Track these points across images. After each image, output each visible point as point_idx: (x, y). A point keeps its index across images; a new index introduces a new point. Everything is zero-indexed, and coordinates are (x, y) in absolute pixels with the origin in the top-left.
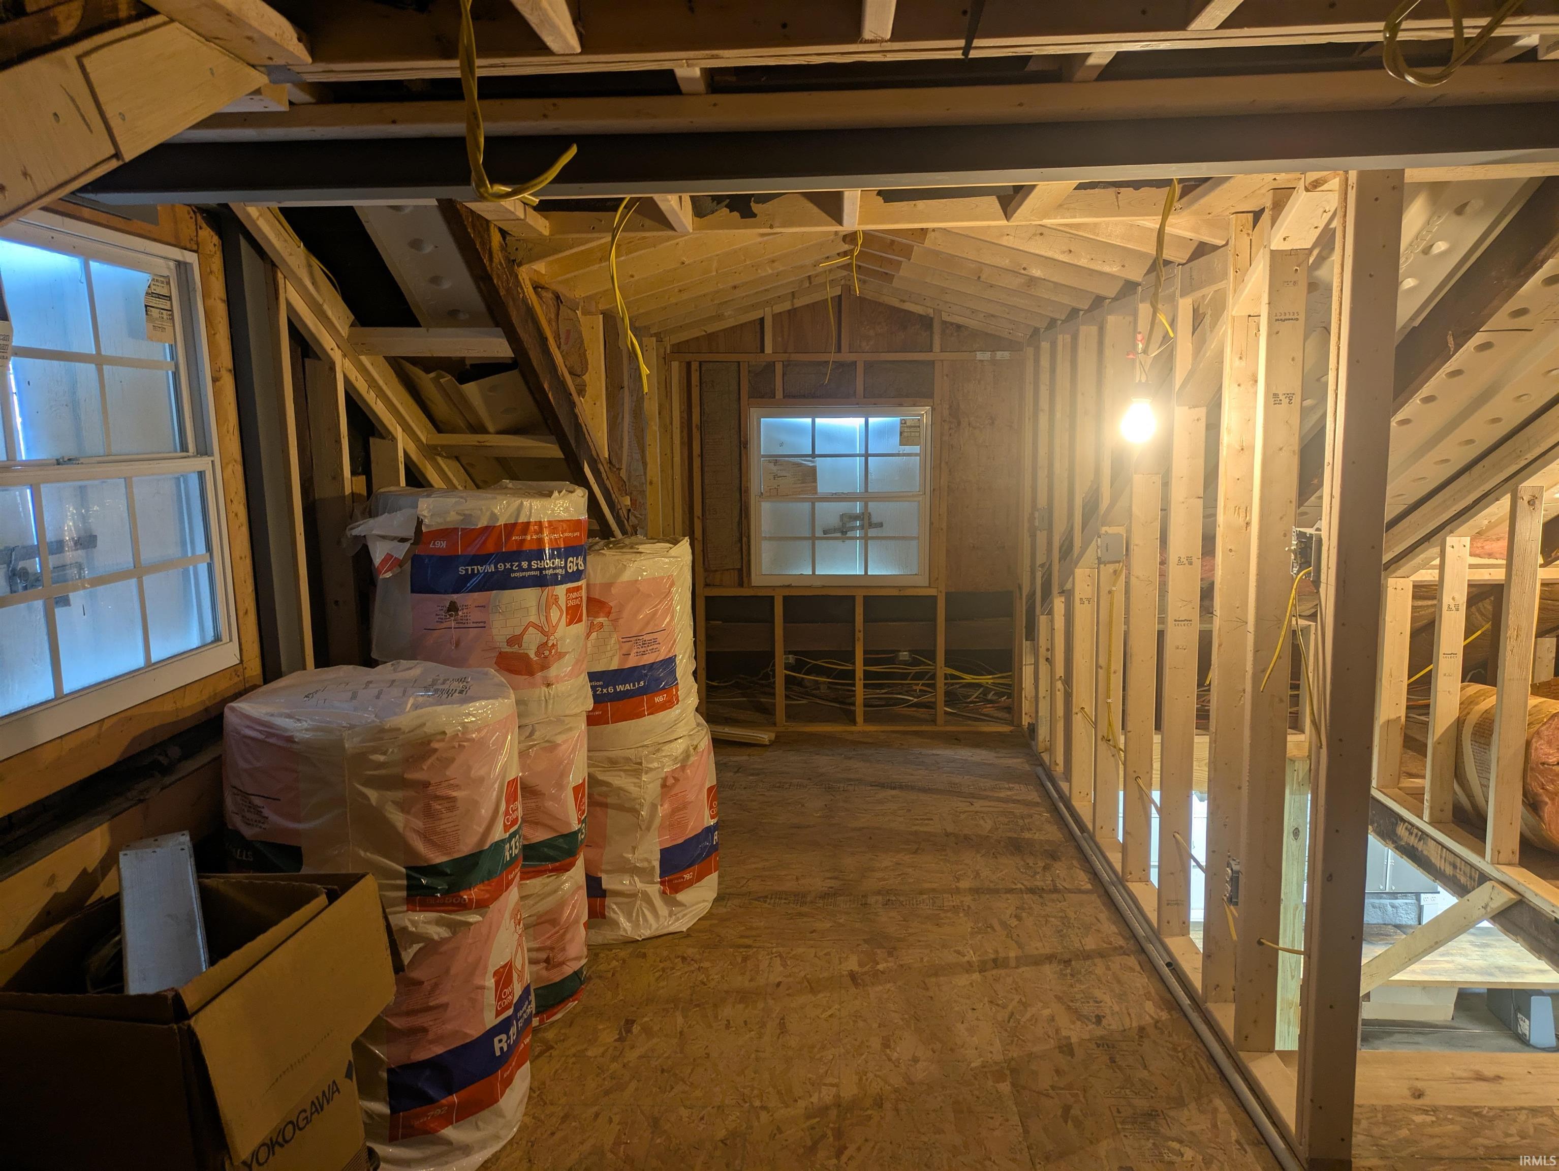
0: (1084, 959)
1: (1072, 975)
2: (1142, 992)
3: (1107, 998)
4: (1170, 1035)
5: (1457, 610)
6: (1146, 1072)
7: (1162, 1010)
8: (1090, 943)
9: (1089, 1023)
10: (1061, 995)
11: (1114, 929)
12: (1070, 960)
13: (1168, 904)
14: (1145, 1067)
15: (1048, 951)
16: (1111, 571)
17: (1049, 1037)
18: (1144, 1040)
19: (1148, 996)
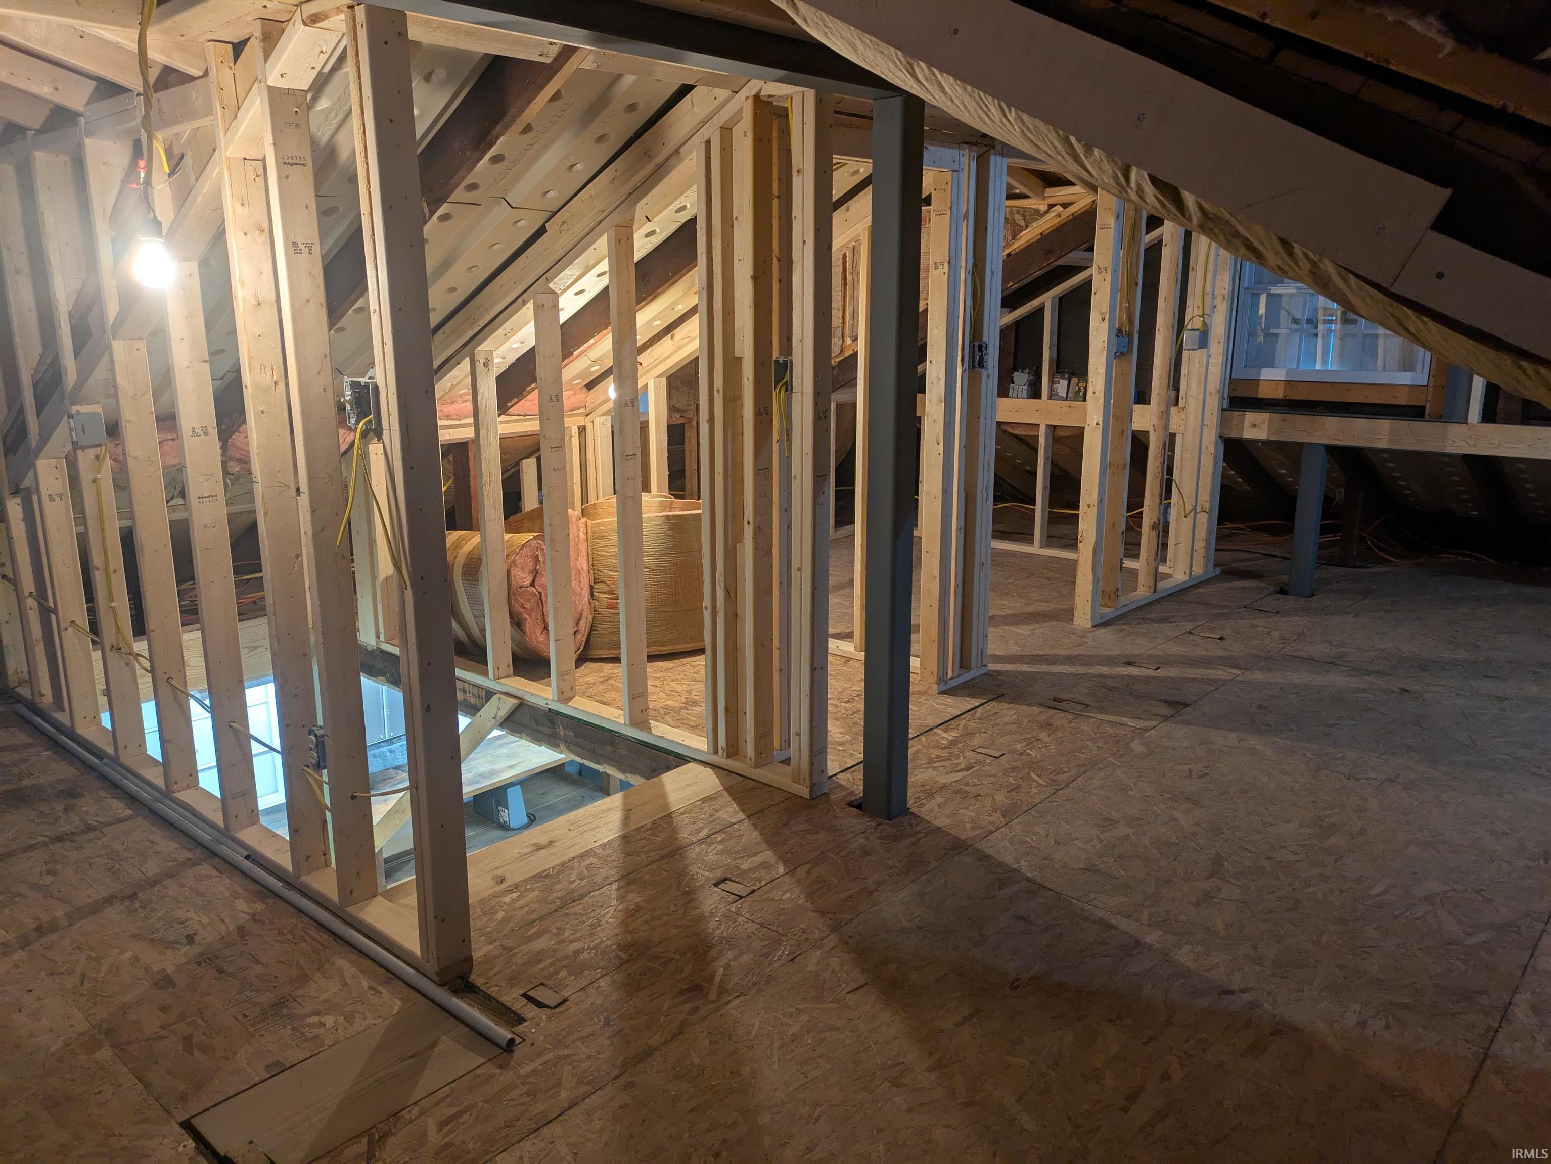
0: (151, 887)
1: (142, 908)
2: (227, 894)
3: (192, 915)
4: (272, 923)
6: (260, 966)
7: (254, 902)
8: (152, 868)
9: (179, 946)
10: (137, 932)
11: (173, 845)
12: (135, 894)
14: (258, 962)
15: (104, 893)
16: (92, 456)
17: (139, 979)
18: (247, 937)
19: (235, 896)
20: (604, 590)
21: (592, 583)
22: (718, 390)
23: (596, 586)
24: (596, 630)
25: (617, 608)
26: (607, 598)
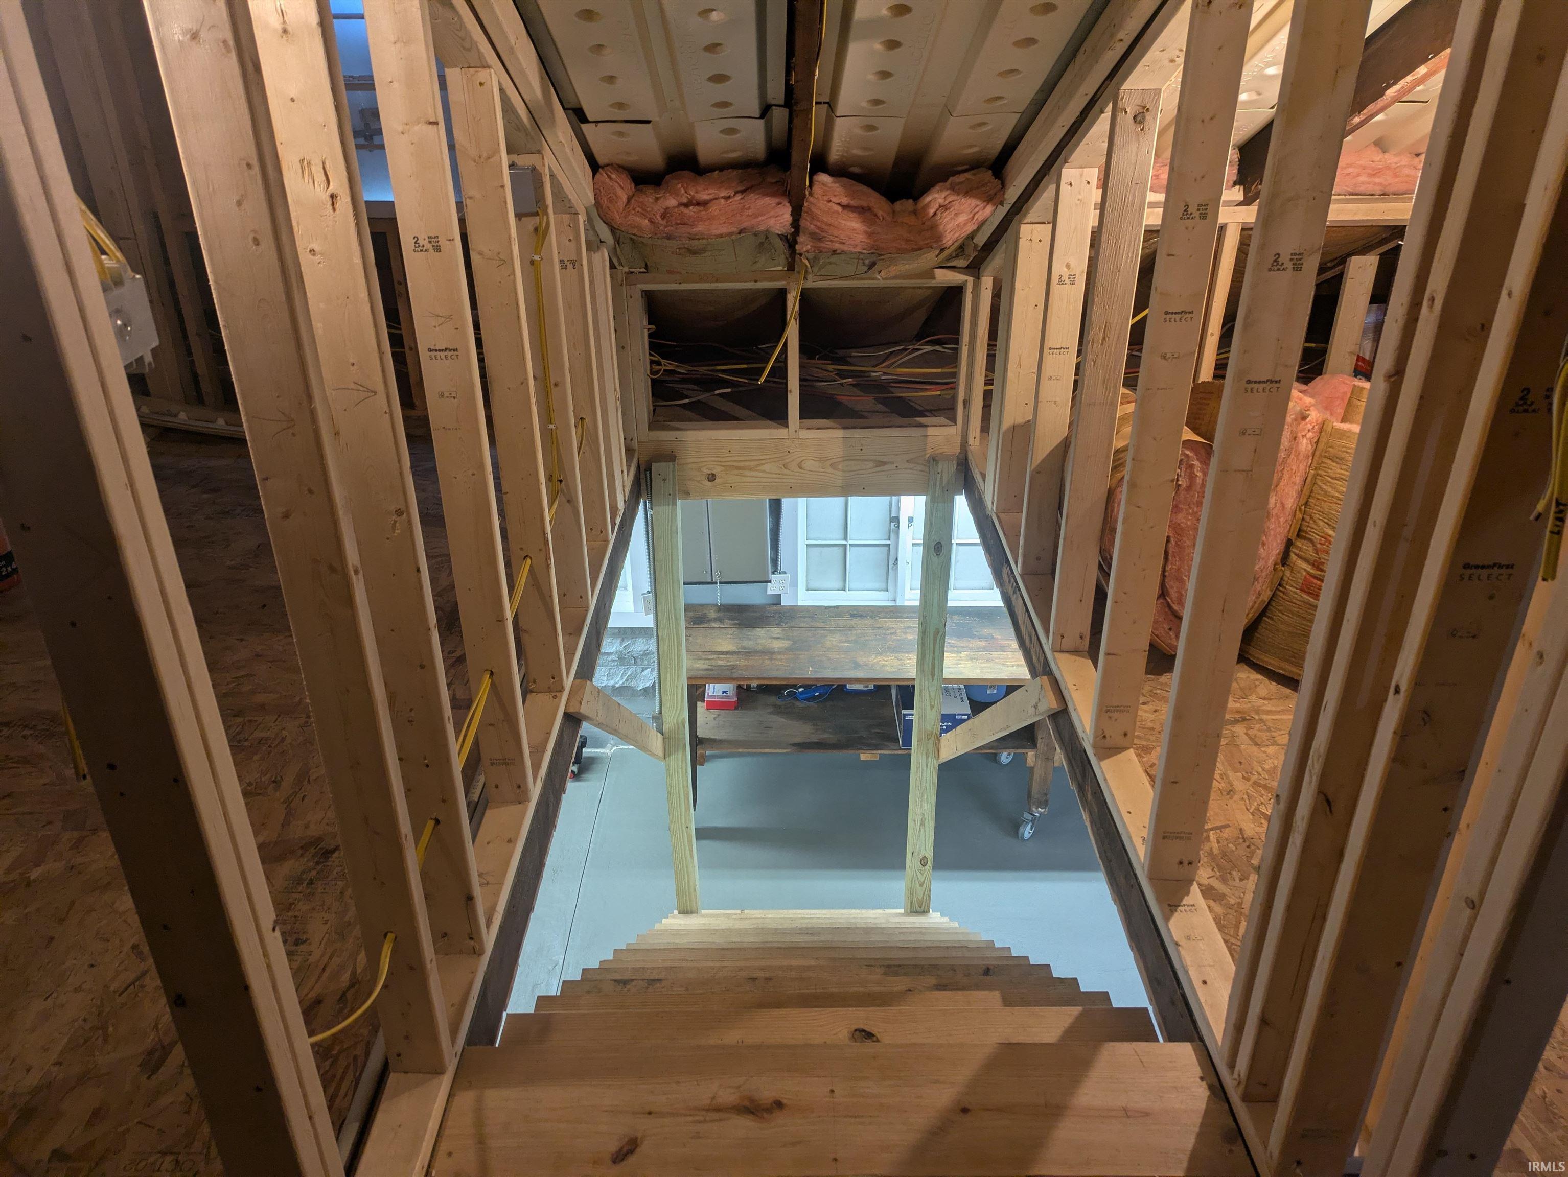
5: (1073, 283)
13: (492, 764)
16: (531, 228)
20: (1308, 556)
21: (1293, 536)
22: (1432, 300)
23: (1299, 543)
24: (1272, 619)
25: (1317, 597)
26: (1308, 573)
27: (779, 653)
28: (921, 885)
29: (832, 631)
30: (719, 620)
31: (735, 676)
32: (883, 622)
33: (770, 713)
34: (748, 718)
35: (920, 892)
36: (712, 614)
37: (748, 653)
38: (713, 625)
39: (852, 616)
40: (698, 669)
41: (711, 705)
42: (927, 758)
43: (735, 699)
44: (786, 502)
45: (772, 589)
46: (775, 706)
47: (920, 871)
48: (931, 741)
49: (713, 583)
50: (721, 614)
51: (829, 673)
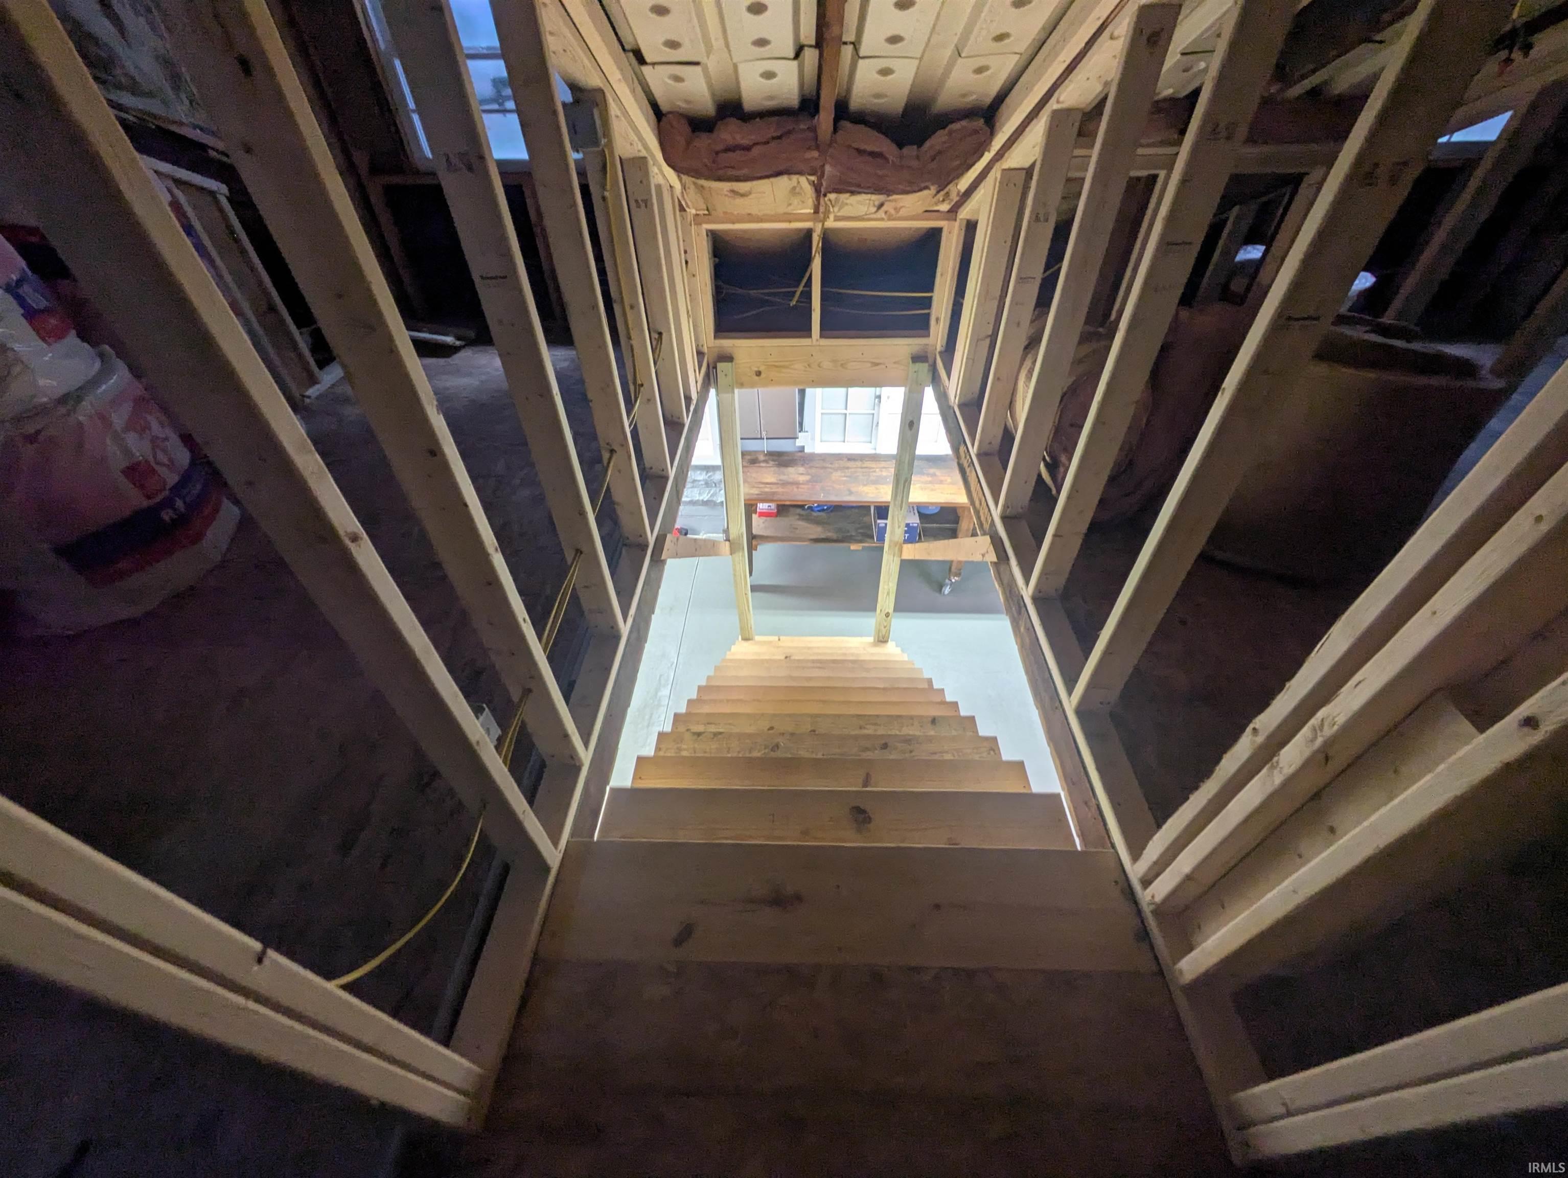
27: (802, 484)
28: (885, 627)
29: (836, 470)
30: (766, 461)
31: (775, 498)
32: (867, 464)
33: (799, 519)
34: (784, 522)
35: (884, 631)
36: (762, 458)
37: (784, 484)
38: (762, 464)
39: (849, 459)
40: (753, 494)
41: (762, 514)
42: (894, 556)
43: (776, 511)
44: (809, 391)
45: (799, 443)
46: (799, 515)
47: (886, 621)
48: (897, 548)
49: (761, 438)
50: (767, 458)
51: (834, 498)
